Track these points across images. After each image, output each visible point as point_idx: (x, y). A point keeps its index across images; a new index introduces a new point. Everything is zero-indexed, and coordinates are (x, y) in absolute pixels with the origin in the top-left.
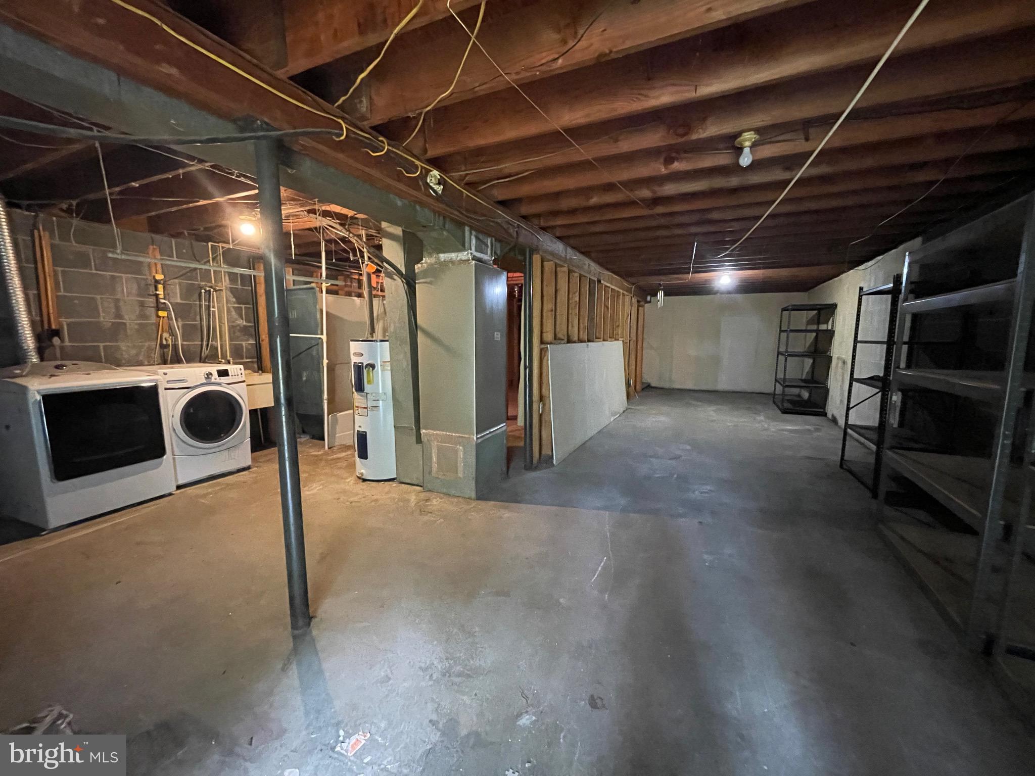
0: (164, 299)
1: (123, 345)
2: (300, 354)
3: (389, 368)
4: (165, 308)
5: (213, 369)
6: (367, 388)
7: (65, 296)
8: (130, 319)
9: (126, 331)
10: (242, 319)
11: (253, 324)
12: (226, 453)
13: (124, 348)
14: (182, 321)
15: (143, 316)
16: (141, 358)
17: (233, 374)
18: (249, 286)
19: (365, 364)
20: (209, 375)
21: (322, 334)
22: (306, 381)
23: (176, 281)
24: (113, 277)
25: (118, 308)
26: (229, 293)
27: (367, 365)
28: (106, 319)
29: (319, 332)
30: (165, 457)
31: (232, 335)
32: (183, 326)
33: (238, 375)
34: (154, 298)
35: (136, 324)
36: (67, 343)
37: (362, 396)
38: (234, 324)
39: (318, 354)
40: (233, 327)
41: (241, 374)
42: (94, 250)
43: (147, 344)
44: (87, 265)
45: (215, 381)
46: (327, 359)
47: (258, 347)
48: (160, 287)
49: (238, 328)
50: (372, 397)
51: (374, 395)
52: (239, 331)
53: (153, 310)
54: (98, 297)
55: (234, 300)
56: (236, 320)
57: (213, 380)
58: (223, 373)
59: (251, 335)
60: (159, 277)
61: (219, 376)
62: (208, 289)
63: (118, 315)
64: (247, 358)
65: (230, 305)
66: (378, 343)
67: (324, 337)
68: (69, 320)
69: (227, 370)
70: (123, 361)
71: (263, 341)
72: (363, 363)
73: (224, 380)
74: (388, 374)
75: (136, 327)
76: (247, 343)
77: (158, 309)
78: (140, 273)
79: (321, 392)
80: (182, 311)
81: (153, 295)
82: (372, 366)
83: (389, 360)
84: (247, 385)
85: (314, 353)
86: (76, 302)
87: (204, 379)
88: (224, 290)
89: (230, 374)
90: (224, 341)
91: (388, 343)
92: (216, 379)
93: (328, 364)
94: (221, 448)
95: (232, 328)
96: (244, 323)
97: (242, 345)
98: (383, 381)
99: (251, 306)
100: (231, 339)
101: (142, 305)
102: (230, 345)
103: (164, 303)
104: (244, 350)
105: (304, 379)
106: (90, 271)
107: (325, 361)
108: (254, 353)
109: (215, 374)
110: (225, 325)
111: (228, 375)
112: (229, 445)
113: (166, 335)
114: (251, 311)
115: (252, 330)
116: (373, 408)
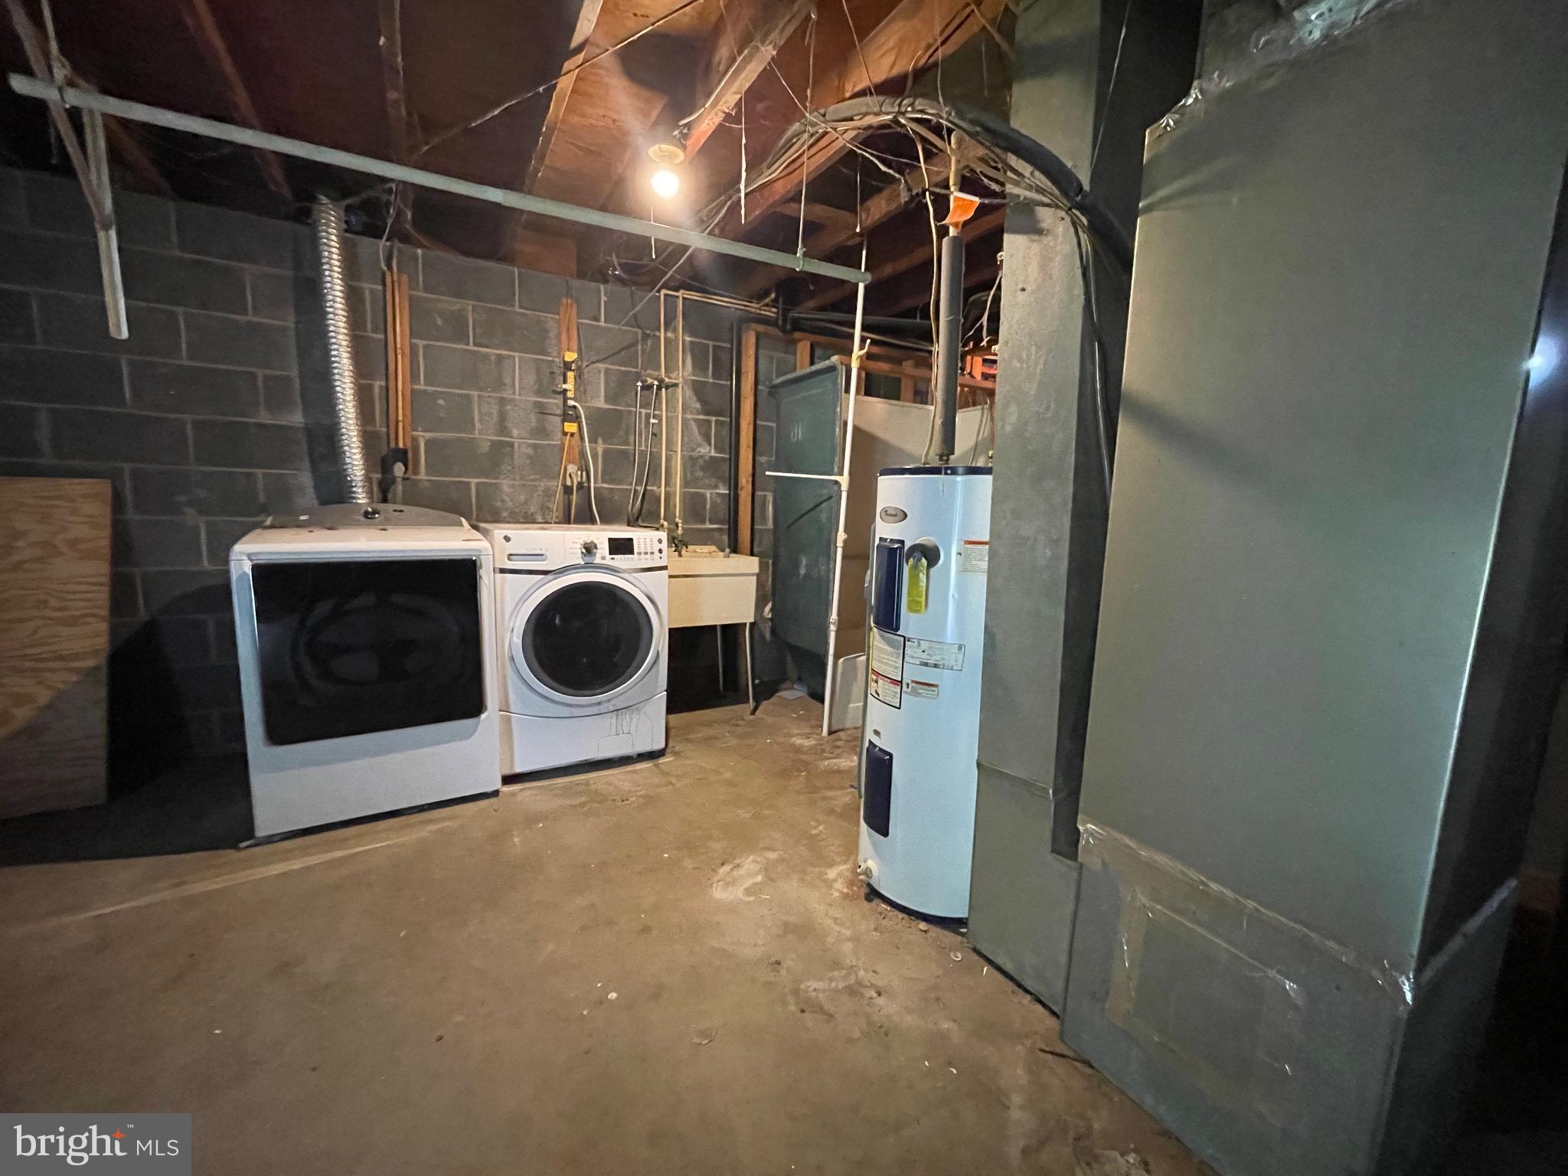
0: (574, 399)
1: (506, 485)
2: (802, 516)
3: (985, 565)
4: (577, 419)
5: (601, 535)
6: (909, 621)
7: (425, 392)
8: (519, 436)
9: (512, 457)
10: (710, 444)
11: (728, 456)
12: (610, 721)
13: (506, 488)
14: (605, 442)
15: (541, 431)
16: (532, 509)
17: (643, 551)
18: (727, 380)
19: (907, 545)
20: (589, 549)
21: (841, 474)
22: (806, 576)
23: (601, 366)
24: (500, 358)
25: (503, 418)
26: (689, 393)
27: (915, 548)
28: (483, 435)
29: (836, 470)
30: (483, 716)
31: (689, 475)
32: (606, 452)
33: (652, 553)
34: (561, 397)
35: (529, 445)
36: (423, 475)
37: (889, 643)
38: (695, 454)
39: (829, 519)
40: (691, 458)
41: (660, 551)
42: (474, 308)
43: (542, 484)
44: (462, 337)
45: (603, 562)
46: (846, 531)
47: (734, 500)
48: (570, 375)
49: (701, 461)
50: (919, 653)
51: (924, 645)
52: (702, 469)
53: (558, 420)
54: (475, 393)
55: (698, 406)
56: (699, 445)
57: (598, 560)
58: (620, 547)
59: (721, 478)
60: (571, 356)
61: (610, 554)
62: (650, 381)
63: (503, 428)
64: (711, 522)
65: (689, 416)
66: (959, 478)
67: (844, 480)
68: (429, 435)
69: (631, 540)
70: (505, 514)
71: (742, 489)
72: (902, 542)
73: (621, 561)
74: (980, 583)
75: (530, 451)
76: (715, 492)
77: (566, 418)
78: (545, 353)
79: (829, 603)
80: (606, 425)
81: (559, 393)
82: (930, 554)
83: (987, 538)
84: (670, 577)
85: (824, 516)
86: (441, 402)
87: (580, 555)
88: (680, 385)
89: (636, 550)
90: (672, 487)
91: (990, 478)
92: (603, 558)
93: (845, 542)
94: (603, 708)
95: (690, 461)
96: (713, 453)
97: (703, 496)
98: (961, 605)
99: (728, 420)
100: (686, 483)
101: (542, 411)
102: (684, 496)
103: (575, 407)
104: (708, 506)
105: (803, 571)
106: (465, 347)
107: (841, 536)
108: (723, 513)
109: (603, 548)
110: (677, 455)
111: (631, 552)
112: (619, 703)
113: (572, 468)
114: (725, 432)
115: (725, 467)
116: (921, 690)
